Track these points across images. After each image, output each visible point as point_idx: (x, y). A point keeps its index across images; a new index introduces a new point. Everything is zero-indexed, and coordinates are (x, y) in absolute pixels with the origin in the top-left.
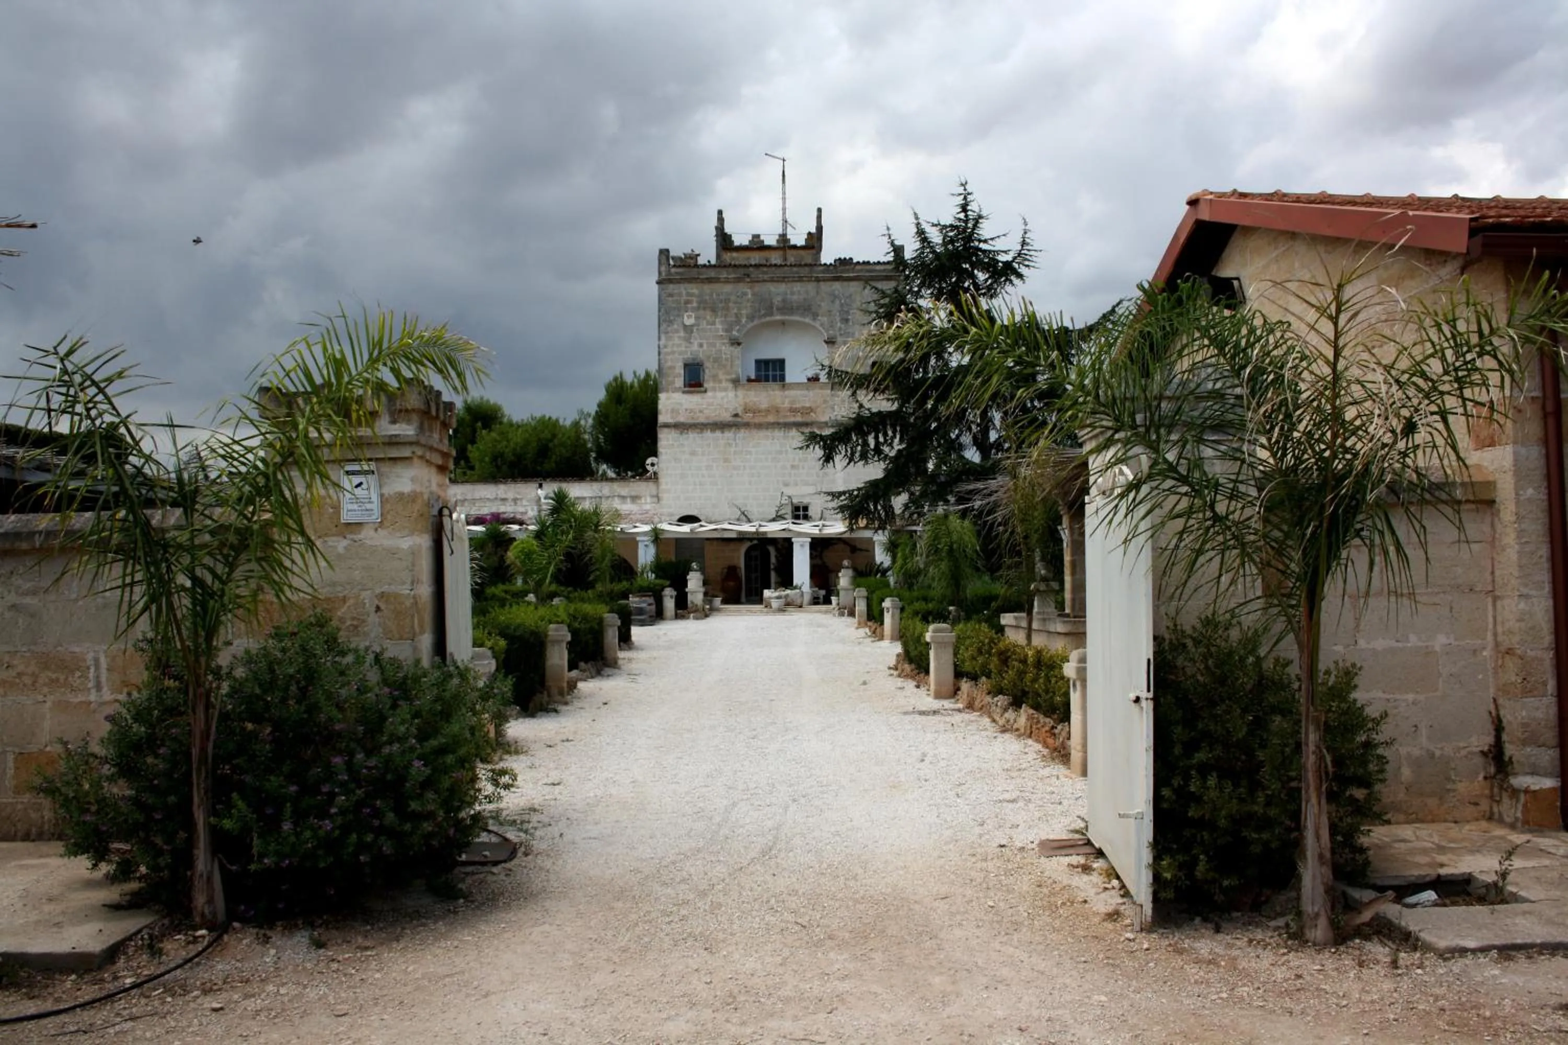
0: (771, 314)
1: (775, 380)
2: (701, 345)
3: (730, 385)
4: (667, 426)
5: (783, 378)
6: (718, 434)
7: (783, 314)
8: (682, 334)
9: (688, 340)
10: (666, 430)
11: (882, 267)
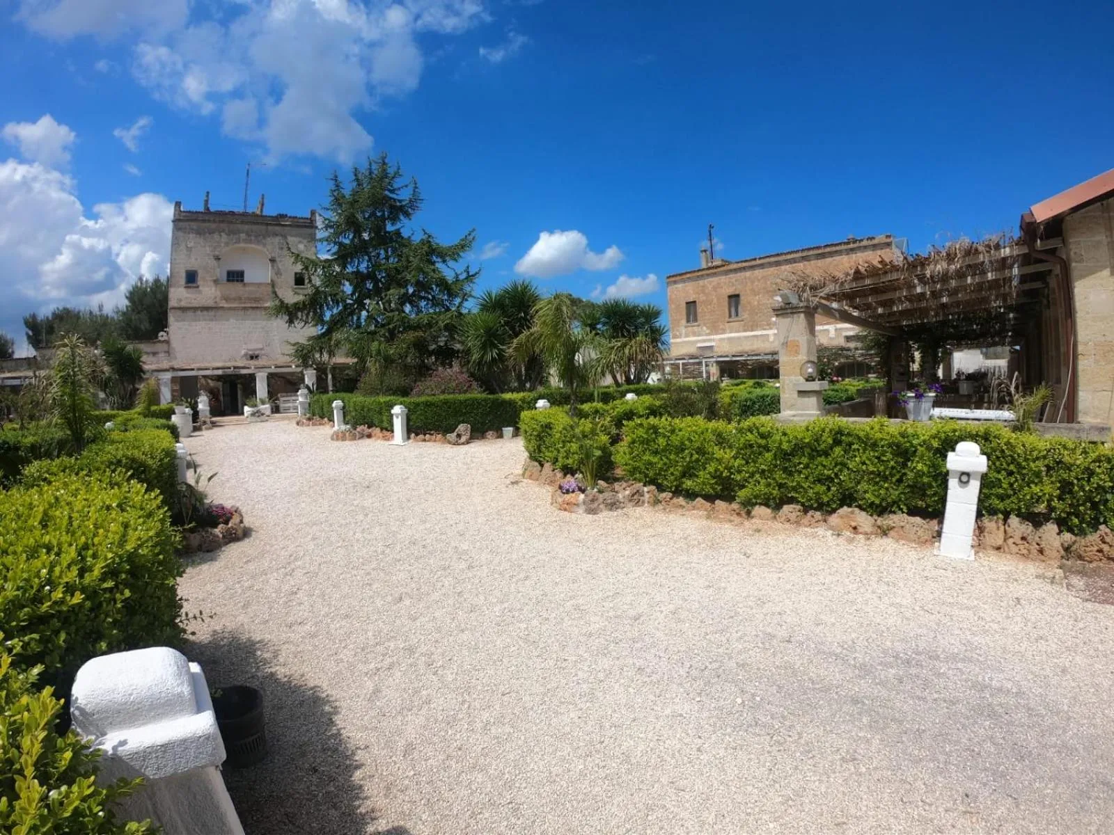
0: (239, 242)
1: (237, 281)
2: (196, 259)
3: (212, 283)
4: (174, 308)
5: (242, 281)
6: (205, 313)
7: (246, 243)
8: (185, 251)
9: (189, 256)
10: (173, 311)
11: (302, 221)
